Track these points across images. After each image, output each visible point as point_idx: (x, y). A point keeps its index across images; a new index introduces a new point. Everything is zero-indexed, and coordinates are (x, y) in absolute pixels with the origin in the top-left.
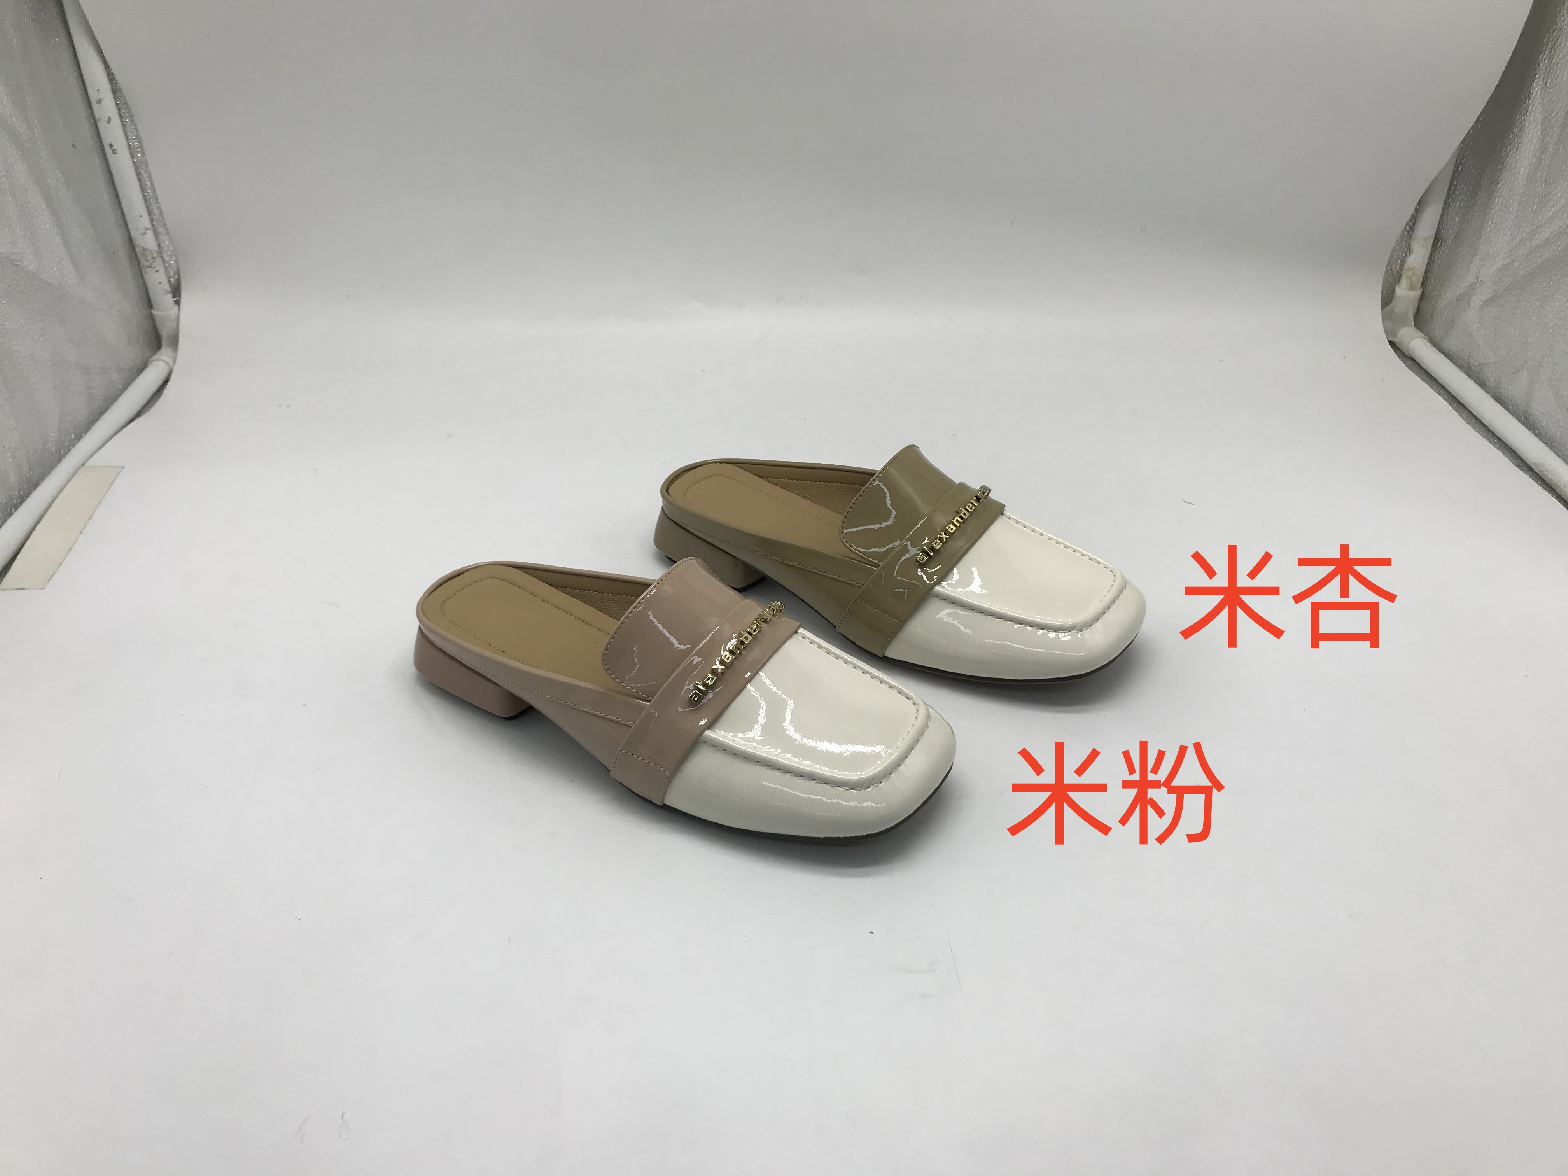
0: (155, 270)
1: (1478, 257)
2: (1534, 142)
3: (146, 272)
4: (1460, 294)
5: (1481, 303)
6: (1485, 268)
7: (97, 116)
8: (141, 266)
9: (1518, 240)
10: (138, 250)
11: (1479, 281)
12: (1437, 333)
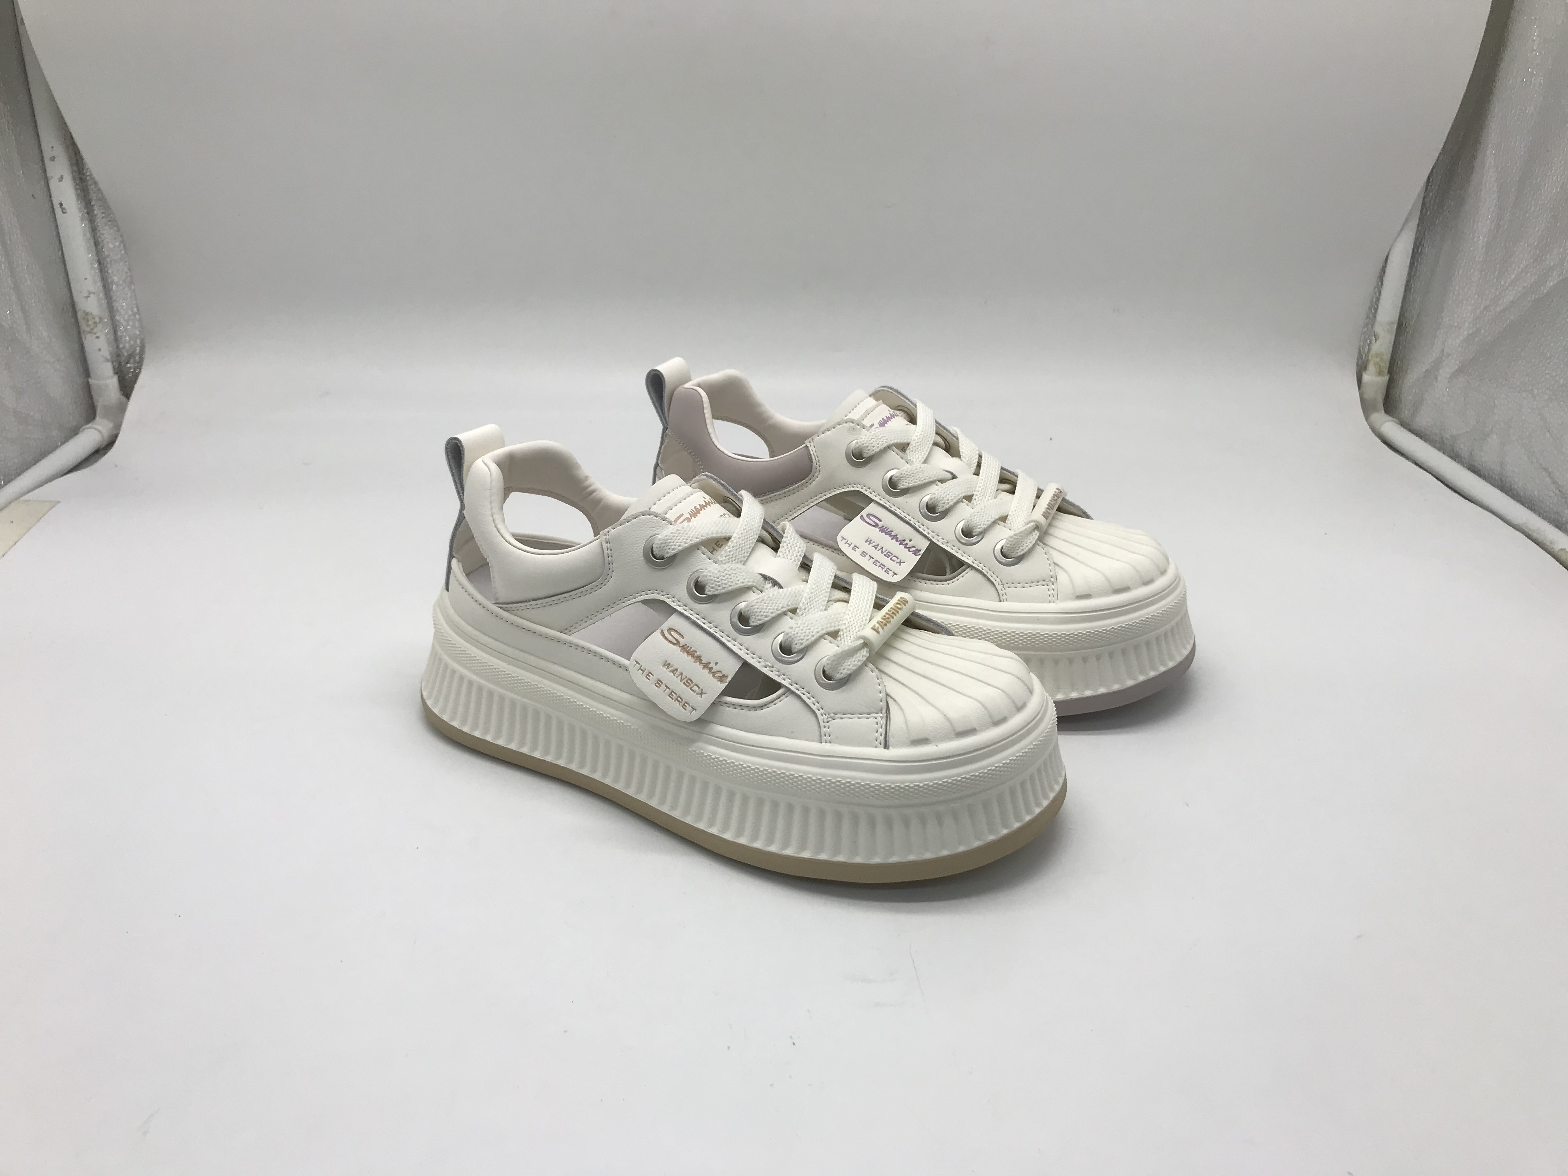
0: (95, 336)
1: (1442, 331)
2: (1491, 210)
3: (86, 338)
4: (1427, 371)
5: (1448, 376)
6: (1450, 340)
7: (49, 175)
8: (82, 331)
9: (1482, 308)
10: (80, 315)
11: (1445, 353)
12: (1406, 413)
